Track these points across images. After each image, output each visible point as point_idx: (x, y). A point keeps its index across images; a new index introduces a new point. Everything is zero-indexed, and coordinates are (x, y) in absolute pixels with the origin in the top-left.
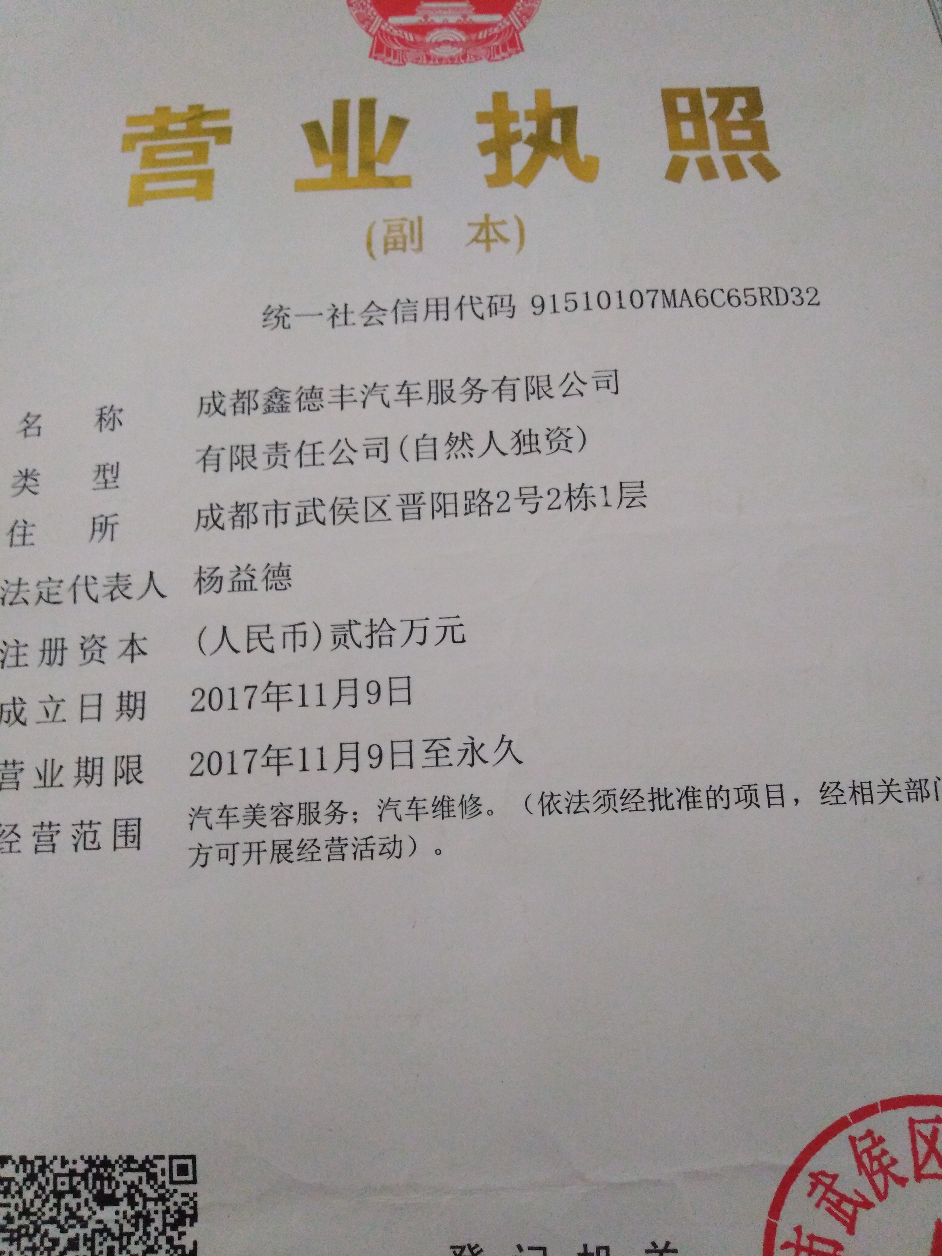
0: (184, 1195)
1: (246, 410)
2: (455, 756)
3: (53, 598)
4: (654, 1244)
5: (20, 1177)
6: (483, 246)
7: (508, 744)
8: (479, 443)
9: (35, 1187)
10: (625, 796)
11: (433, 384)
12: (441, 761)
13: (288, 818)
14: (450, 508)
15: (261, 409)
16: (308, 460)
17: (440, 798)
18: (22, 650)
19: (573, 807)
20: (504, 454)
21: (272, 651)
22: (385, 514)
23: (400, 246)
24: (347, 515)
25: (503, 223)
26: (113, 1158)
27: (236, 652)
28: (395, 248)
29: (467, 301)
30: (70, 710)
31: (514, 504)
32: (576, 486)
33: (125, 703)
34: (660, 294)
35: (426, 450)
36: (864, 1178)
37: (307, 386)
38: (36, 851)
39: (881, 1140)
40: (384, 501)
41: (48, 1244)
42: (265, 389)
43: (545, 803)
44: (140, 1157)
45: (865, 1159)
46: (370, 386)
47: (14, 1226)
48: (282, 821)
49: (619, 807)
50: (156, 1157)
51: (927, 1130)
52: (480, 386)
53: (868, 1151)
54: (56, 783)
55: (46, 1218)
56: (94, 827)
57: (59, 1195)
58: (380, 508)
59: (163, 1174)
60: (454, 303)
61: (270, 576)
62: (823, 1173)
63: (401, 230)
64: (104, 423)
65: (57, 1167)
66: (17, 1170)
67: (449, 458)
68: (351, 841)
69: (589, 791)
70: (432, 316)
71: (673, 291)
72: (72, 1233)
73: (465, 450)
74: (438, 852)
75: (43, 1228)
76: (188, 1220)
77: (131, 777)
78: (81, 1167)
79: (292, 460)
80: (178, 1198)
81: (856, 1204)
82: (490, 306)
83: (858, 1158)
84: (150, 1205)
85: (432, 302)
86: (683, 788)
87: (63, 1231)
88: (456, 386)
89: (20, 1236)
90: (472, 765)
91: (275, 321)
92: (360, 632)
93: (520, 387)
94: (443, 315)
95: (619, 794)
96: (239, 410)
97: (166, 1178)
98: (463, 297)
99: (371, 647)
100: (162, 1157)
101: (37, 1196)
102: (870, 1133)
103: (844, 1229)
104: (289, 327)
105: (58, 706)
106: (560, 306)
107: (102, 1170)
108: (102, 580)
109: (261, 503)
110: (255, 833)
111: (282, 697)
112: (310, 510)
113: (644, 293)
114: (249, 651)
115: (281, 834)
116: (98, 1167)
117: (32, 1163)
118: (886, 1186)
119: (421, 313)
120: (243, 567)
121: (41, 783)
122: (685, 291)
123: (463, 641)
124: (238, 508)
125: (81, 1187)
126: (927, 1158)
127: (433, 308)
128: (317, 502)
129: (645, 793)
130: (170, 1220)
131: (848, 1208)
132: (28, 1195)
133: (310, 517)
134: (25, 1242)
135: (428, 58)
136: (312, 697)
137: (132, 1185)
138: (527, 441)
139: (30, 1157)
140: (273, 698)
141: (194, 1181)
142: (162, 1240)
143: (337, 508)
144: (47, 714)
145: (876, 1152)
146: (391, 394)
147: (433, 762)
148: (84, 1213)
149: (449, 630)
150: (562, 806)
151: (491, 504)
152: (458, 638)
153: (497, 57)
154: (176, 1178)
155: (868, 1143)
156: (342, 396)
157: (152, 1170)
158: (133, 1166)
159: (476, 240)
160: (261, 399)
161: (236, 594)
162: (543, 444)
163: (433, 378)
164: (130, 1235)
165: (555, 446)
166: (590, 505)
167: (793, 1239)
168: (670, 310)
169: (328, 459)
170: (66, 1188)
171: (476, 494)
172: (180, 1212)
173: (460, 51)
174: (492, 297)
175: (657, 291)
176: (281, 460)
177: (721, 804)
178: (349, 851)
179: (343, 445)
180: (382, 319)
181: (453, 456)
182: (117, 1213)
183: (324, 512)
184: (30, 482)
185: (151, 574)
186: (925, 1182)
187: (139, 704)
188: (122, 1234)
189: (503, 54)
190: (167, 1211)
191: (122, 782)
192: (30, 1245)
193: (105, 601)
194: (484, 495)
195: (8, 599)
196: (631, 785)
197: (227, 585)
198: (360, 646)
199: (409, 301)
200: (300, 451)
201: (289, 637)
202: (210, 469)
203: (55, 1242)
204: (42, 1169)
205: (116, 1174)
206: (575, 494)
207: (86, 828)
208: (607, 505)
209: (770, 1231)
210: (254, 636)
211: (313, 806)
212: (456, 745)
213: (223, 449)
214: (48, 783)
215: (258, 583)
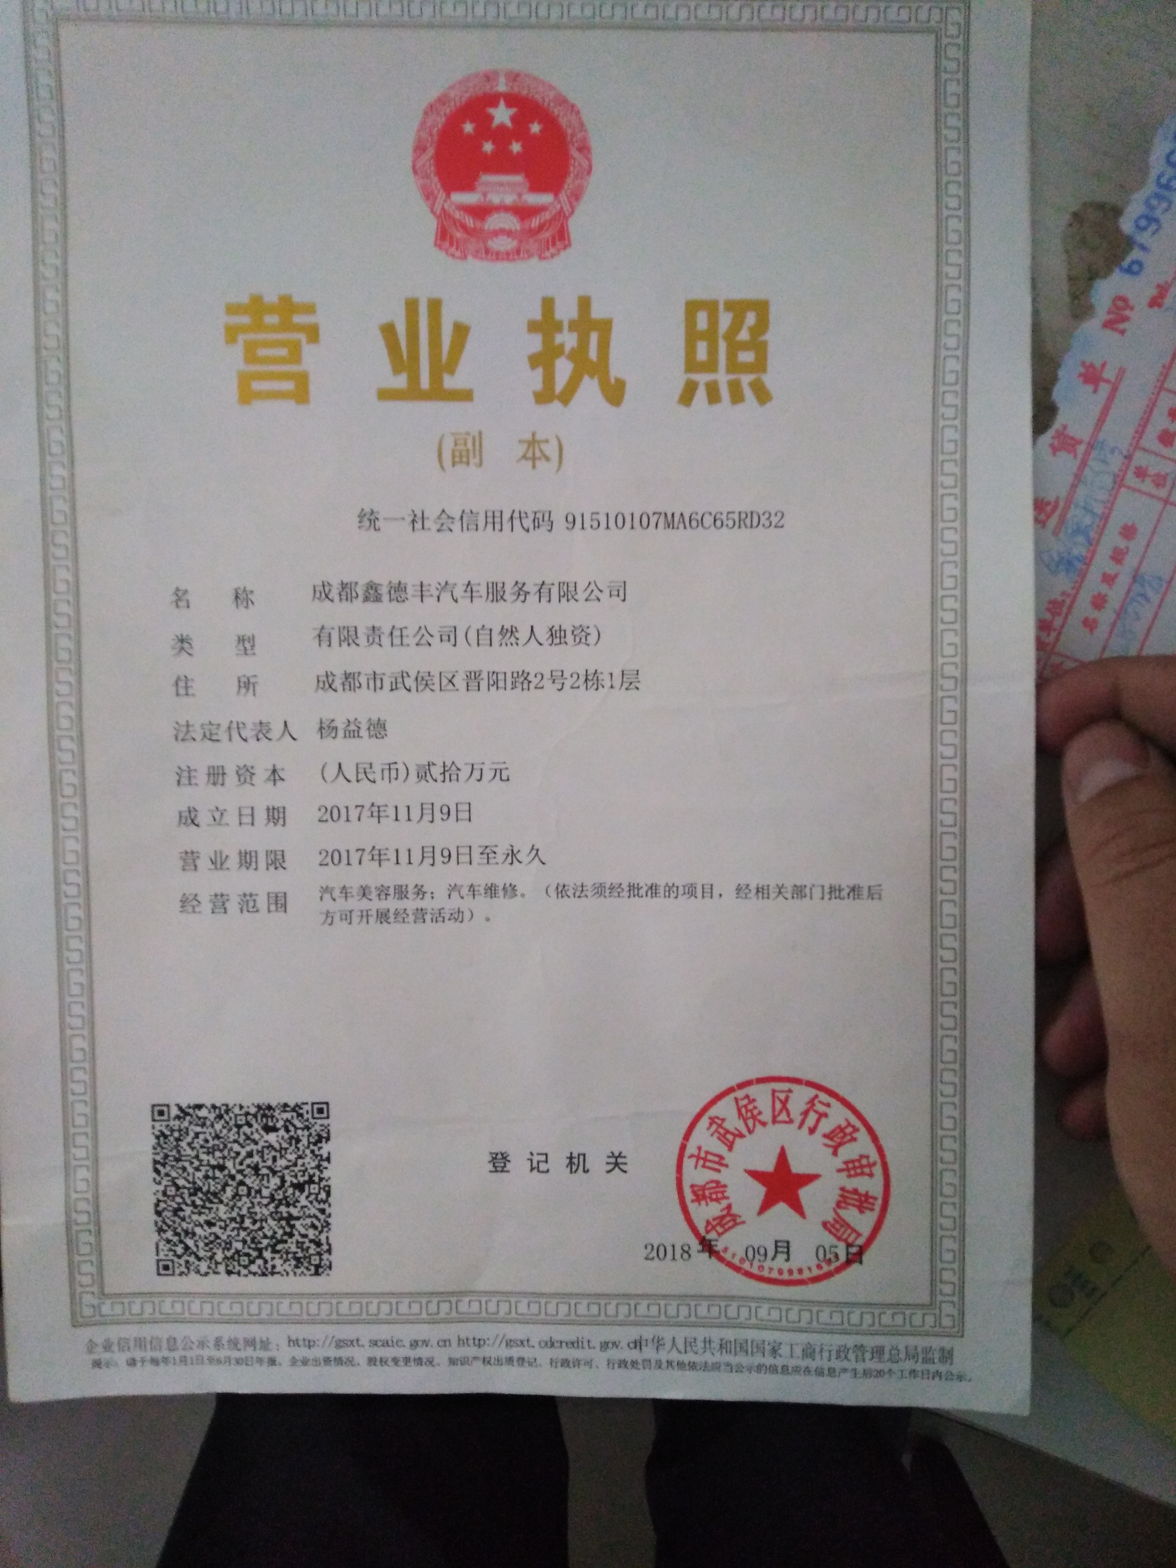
0: (322, 1125)
1: (350, 598)
2: (500, 858)
3: (214, 737)
4: (612, 1153)
5: (212, 1116)
6: (530, 463)
7: (535, 851)
8: (523, 634)
9: (223, 1122)
10: (612, 888)
11: (490, 585)
12: (490, 861)
13: (386, 894)
14: (501, 684)
15: (361, 598)
16: (397, 641)
17: (489, 885)
18: (193, 774)
19: (578, 894)
20: (541, 644)
21: (374, 782)
22: (454, 685)
23: (465, 459)
24: (427, 685)
25: (547, 441)
26: (274, 1104)
27: (349, 781)
28: (461, 462)
29: (516, 515)
30: (231, 818)
31: (547, 683)
32: (591, 671)
33: (271, 814)
34: (663, 516)
35: (484, 639)
36: (741, 1121)
37: (395, 582)
38: (213, 912)
39: (754, 1100)
40: (454, 676)
41: (233, 1154)
42: (363, 581)
43: (560, 890)
44: (292, 1104)
45: (743, 1110)
46: (443, 584)
47: (210, 1145)
48: (383, 897)
49: (607, 894)
50: (303, 1104)
51: (782, 1096)
52: (525, 589)
53: (745, 1106)
54: (225, 866)
55: (231, 1139)
56: (254, 897)
57: (239, 1127)
58: (450, 681)
59: (307, 1112)
60: (507, 516)
61: (372, 728)
62: (718, 1118)
63: (466, 444)
64: (239, 602)
65: (237, 1110)
66: (210, 1112)
67: (501, 645)
68: (429, 911)
69: (589, 883)
70: (490, 526)
71: (673, 515)
72: (248, 1148)
73: (513, 640)
74: (488, 919)
75: (229, 1145)
76: (324, 1140)
77: (278, 865)
78: (253, 1110)
79: (386, 640)
80: (317, 1128)
81: (735, 1135)
82: (534, 520)
83: (739, 1110)
84: (299, 1132)
85: (490, 514)
86: (649, 884)
87: (243, 1147)
88: (508, 588)
89: (214, 1150)
90: (512, 864)
91: (368, 523)
92: (436, 771)
93: (555, 590)
94: (498, 526)
95: (608, 886)
96: (344, 597)
97: (310, 1116)
98: (514, 511)
99: (444, 781)
100: (307, 1104)
101: (224, 1127)
102: (747, 1097)
103: (726, 1148)
104: (379, 529)
105: (222, 814)
106: (587, 525)
107: (267, 1111)
108: (249, 726)
109: (363, 673)
110: (365, 904)
111: (382, 814)
112: (400, 680)
113: (651, 516)
114: (358, 781)
115: (383, 905)
116: (264, 1110)
117: (220, 1108)
118: (754, 1126)
119: (481, 523)
120: (352, 720)
121: (213, 867)
122: (682, 514)
123: (508, 780)
124: (347, 676)
125: (253, 1122)
126: (781, 1111)
127: (490, 520)
128: (405, 675)
129: (625, 886)
130: (312, 1140)
131: (730, 1137)
132: (218, 1127)
133: (400, 685)
134: (218, 1154)
135: (487, 251)
136: (402, 814)
137: (287, 1120)
138: (558, 635)
139: (218, 1105)
140: (375, 814)
141: (328, 1117)
142: (308, 1152)
143: (419, 679)
144: (215, 820)
145: (750, 1107)
146: (459, 592)
147: (486, 861)
148: (256, 1136)
149: (498, 772)
150: (570, 893)
151: (530, 682)
152: (504, 777)
153: (547, 254)
154: (316, 1115)
155: (745, 1102)
156: (422, 591)
157: (301, 1111)
158: (288, 1109)
159: (524, 457)
160: (360, 590)
161: (348, 740)
162: (570, 638)
163: (491, 580)
164: (286, 1149)
165: (578, 640)
166: (600, 686)
167: (696, 1152)
168: (670, 531)
169: (412, 641)
170: (243, 1122)
171: (520, 673)
172: (319, 1136)
173: (515, 243)
174: (535, 513)
175: (660, 514)
176: (377, 640)
177: (673, 895)
178: (428, 918)
179: (423, 631)
180: (452, 527)
181: (504, 644)
182: (278, 1136)
183: (410, 682)
184: (186, 645)
185: (285, 722)
186: (777, 1125)
187: (281, 815)
188: (281, 1148)
189: (552, 250)
190: (310, 1135)
191: (272, 868)
192: (221, 1155)
193: (252, 742)
194: (525, 675)
195: (181, 736)
196: (616, 881)
197: (341, 733)
198: (436, 781)
199: (472, 512)
200: (392, 633)
201: (386, 773)
202: (325, 644)
203: (238, 1154)
204: (227, 1111)
205: (276, 1114)
206: (590, 678)
207: (248, 898)
208: (612, 687)
209: (683, 1148)
210: (361, 770)
211: (404, 887)
212: (502, 850)
213: (333, 628)
214: (219, 866)
215: (364, 733)
